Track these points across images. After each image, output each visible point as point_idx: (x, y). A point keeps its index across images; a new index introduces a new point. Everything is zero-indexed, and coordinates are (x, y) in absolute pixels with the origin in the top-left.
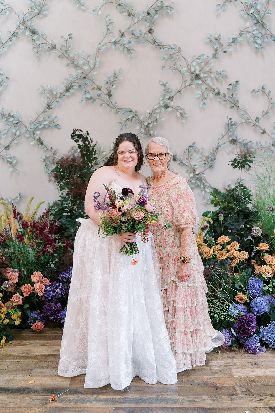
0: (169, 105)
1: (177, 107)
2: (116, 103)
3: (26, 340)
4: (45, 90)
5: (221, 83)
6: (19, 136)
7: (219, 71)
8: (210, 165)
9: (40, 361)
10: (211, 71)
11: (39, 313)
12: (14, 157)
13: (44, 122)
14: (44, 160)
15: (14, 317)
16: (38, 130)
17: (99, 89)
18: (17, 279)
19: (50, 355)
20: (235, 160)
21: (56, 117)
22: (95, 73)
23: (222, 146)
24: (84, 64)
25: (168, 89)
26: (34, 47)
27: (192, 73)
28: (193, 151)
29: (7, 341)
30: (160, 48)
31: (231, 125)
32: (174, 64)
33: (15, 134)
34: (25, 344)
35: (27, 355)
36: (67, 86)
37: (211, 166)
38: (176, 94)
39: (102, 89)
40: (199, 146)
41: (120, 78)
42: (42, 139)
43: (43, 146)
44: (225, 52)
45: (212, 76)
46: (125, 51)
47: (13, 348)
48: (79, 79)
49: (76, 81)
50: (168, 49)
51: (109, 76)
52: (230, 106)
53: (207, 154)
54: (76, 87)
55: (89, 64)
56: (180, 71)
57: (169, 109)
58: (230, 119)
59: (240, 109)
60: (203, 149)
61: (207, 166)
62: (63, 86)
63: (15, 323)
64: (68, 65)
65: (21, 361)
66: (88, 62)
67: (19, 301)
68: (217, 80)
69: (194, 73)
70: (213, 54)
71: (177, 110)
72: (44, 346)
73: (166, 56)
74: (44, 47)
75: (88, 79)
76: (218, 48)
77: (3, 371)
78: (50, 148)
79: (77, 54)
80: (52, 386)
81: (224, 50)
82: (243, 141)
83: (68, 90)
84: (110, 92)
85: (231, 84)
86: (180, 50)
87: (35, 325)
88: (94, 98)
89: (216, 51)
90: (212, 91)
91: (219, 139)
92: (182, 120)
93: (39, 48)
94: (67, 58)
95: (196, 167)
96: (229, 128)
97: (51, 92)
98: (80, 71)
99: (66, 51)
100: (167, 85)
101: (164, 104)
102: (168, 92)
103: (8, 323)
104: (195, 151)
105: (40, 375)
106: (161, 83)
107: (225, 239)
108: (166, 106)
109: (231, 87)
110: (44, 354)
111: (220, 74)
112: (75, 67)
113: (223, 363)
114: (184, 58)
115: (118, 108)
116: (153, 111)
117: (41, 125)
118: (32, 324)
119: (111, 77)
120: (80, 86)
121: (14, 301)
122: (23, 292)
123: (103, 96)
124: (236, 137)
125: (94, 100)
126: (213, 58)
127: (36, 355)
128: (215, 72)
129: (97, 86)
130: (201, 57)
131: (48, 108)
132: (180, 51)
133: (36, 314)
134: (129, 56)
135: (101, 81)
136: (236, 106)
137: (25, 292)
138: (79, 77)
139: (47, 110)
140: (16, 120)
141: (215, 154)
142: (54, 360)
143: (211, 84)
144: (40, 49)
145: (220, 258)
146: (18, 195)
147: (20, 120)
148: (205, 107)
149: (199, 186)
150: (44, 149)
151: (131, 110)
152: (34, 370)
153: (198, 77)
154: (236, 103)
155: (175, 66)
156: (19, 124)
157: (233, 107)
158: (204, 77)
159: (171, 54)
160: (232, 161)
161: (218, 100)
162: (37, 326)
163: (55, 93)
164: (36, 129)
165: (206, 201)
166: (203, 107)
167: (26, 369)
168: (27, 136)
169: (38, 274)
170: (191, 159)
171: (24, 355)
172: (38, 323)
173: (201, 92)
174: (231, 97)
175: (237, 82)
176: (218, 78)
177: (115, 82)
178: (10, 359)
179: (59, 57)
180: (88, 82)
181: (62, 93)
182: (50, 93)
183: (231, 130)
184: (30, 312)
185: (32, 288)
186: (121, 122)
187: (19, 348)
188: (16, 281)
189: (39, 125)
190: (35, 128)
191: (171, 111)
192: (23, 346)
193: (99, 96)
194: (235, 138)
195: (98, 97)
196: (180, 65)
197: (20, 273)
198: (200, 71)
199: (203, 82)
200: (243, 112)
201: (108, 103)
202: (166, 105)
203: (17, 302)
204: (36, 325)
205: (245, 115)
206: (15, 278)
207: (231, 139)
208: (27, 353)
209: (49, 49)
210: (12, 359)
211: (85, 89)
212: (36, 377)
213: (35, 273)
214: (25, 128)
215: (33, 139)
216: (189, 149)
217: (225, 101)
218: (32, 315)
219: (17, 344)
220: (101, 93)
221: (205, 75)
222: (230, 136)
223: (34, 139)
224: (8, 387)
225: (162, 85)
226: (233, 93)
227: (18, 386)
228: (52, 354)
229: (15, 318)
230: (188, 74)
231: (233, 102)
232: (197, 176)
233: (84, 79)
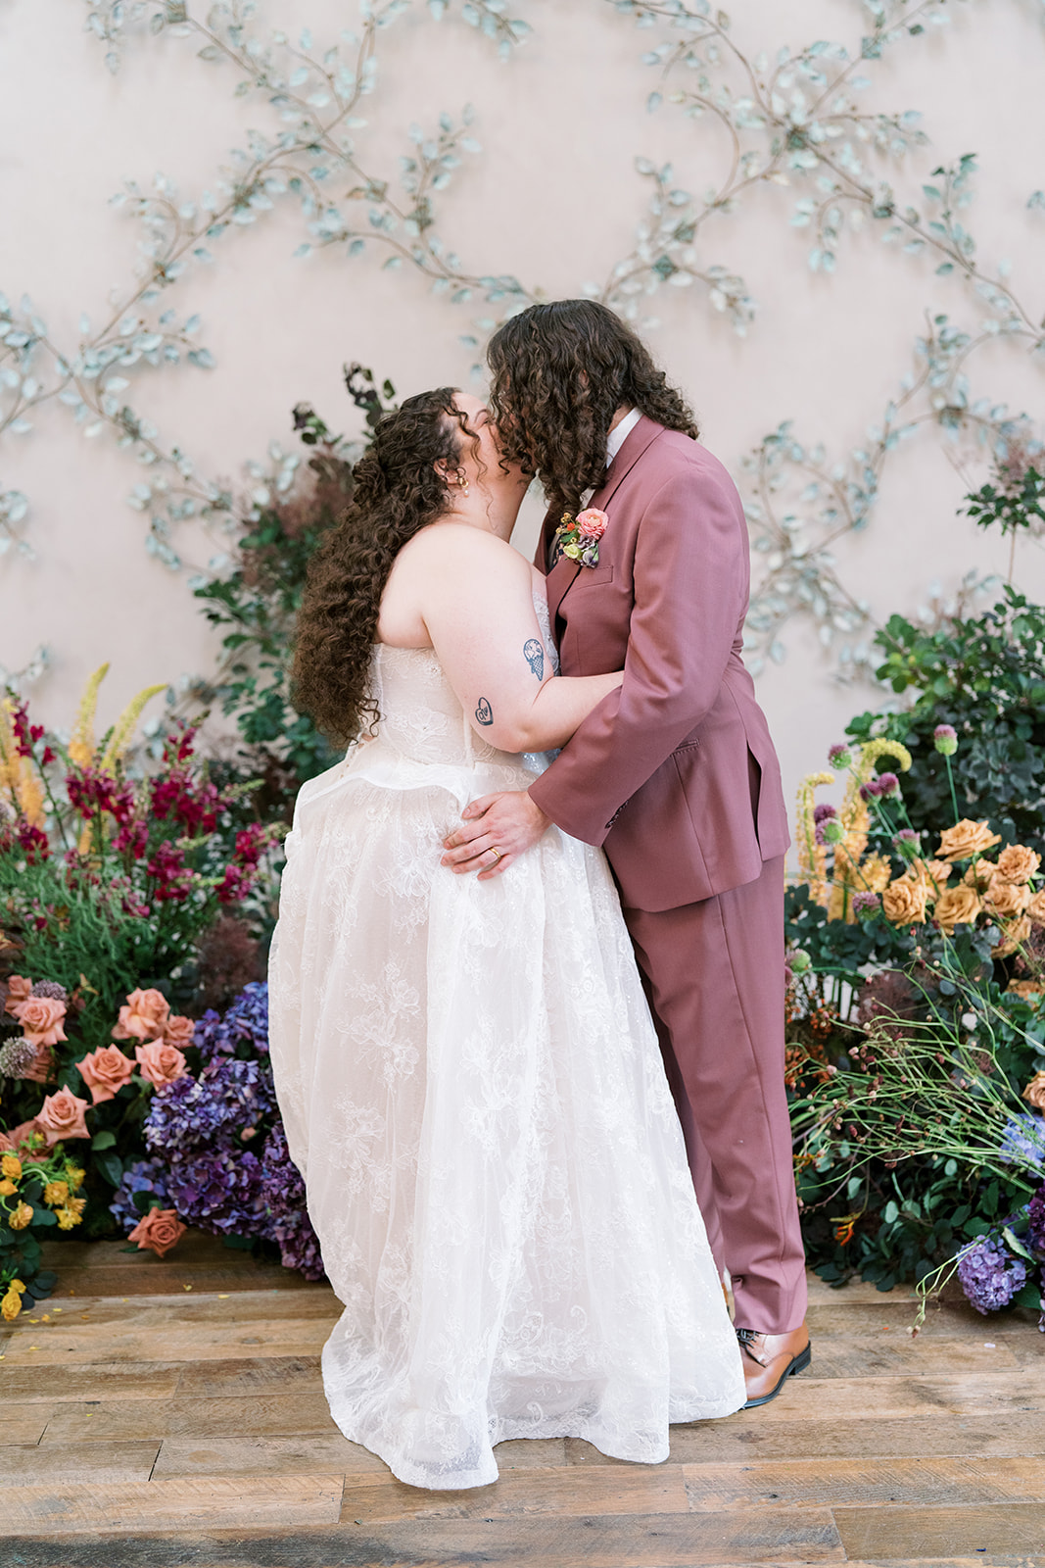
0: (676, 261)
1: (714, 269)
2: (451, 256)
3: (110, 1295)
4: (143, 201)
5: (898, 167)
6: (33, 403)
7: (889, 114)
8: (854, 517)
9: (188, 1398)
10: (855, 114)
11: (157, 1170)
12: (15, 493)
13: (143, 340)
14: (147, 504)
15: (56, 1192)
16: (115, 374)
17: (378, 193)
18: (59, 1028)
19: (230, 1366)
20: (987, 491)
21: (193, 319)
22: (357, 123)
23: (903, 435)
24: (311, 87)
25: (673, 194)
26: (93, 14)
27: (778, 123)
28: (779, 456)
29: (27, 1301)
30: (639, 15)
31: (939, 347)
32: (700, 86)
33: (18, 393)
34: (109, 1316)
35: (125, 1369)
36: (240, 183)
37: (859, 520)
38: (707, 213)
39: (389, 196)
40: (804, 435)
41: (469, 145)
42: (138, 413)
43: (141, 445)
44: (916, 30)
45: (862, 133)
46: (489, 31)
47: (61, 1337)
48: (291, 151)
49: (280, 161)
50: (671, 18)
51: (419, 137)
52: (936, 265)
53: (839, 471)
54: (279, 187)
55: (332, 87)
56: (725, 116)
57: (680, 280)
58: (940, 319)
59: (979, 277)
60: (821, 448)
61: (842, 520)
62: (220, 184)
63: (58, 1221)
64: (241, 90)
65: (102, 1396)
66: (330, 77)
67: (73, 1122)
68: (881, 150)
69: (787, 122)
70: (864, 40)
71: (713, 283)
72: (196, 1320)
73: (663, 51)
74: (138, 13)
75: (326, 148)
76: (887, 14)
77: (29, 1453)
78: (168, 454)
79: (280, 44)
80: (263, 1525)
81: (911, 24)
82: (993, 413)
83: (241, 200)
84: (425, 207)
85: (940, 171)
86: (723, 21)
87: (147, 1224)
88: (355, 234)
89: (879, 25)
90: (858, 201)
91: (891, 403)
92: (734, 324)
93: (116, 15)
94: (235, 58)
95: (793, 525)
96: (935, 357)
97: (170, 209)
98: (293, 118)
99: (231, 28)
100: (669, 176)
101: (658, 258)
102: (671, 204)
103: (32, 1221)
104: (788, 457)
105: (198, 1466)
106: (644, 168)
107: (976, 837)
108: (667, 268)
109: (939, 182)
110: (204, 1364)
111: (896, 125)
112: (273, 100)
113: (1004, 1386)
114: (741, 57)
115: (461, 278)
116: (609, 290)
117: (129, 353)
118: (128, 1221)
119: (430, 141)
120: (295, 183)
121: (52, 1125)
122: (88, 1081)
123: (393, 223)
124: (963, 396)
125: (358, 243)
126: (864, 56)
127: (165, 1367)
128: (871, 118)
129: (368, 180)
130: (814, 53)
131: (160, 277)
132: (726, 29)
133: (145, 1175)
134: (505, 50)
135: (386, 161)
136: (963, 262)
137: (98, 1081)
138: (290, 145)
139: (154, 287)
140: (21, 334)
141: (876, 471)
142: (252, 1390)
143: (855, 169)
144: (119, 23)
145: (949, 917)
146: (38, 658)
147: (39, 331)
148: (830, 268)
149: (804, 607)
150: (143, 455)
151: (516, 283)
152: (170, 1444)
153: (800, 139)
154: (963, 249)
155: (705, 94)
156: (33, 349)
157: (949, 266)
158: (829, 140)
159: (687, 39)
160: (974, 498)
161: (888, 237)
162: (154, 1229)
163: (186, 213)
164: (111, 368)
165: (834, 667)
166: (821, 272)
167: (132, 1439)
168: (71, 398)
169: (152, 1001)
170: (772, 490)
171: (113, 1369)
172: (159, 1217)
173: (816, 204)
174: (941, 227)
175: (966, 159)
176: (888, 143)
177: (448, 165)
178: (49, 1392)
179: (201, 54)
180: (331, 164)
181: (217, 212)
182: (167, 213)
183: (942, 366)
184: (120, 1166)
185: (129, 1064)
186: (477, 336)
187: (85, 1335)
188: (57, 1034)
189: (123, 351)
190: (106, 367)
191: (687, 289)
192: (102, 1322)
193: (378, 223)
194: (957, 402)
195: (374, 231)
196: (727, 90)
197: (70, 1000)
198: (810, 113)
199: (825, 165)
200: (992, 291)
201: (418, 254)
202: (666, 262)
203: (65, 1128)
204: (153, 1225)
205: (1001, 303)
206: (53, 1024)
207: (940, 404)
208: (125, 1359)
209: (159, 23)
210: (61, 1393)
211: (318, 195)
212: (181, 1481)
213: (137, 996)
214: (58, 368)
215: (96, 416)
216: (762, 450)
217: (916, 242)
218: (128, 1178)
219: (74, 1313)
220: (388, 213)
221: (833, 132)
222: (936, 392)
223: (101, 412)
224: (61, 1537)
225: (648, 175)
226: (950, 206)
227: (107, 1530)
228: (237, 1362)
229: (58, 1198)
230: (759, 125)
231: (950, 246)
232: (799, 565)
233: (313, 150)
